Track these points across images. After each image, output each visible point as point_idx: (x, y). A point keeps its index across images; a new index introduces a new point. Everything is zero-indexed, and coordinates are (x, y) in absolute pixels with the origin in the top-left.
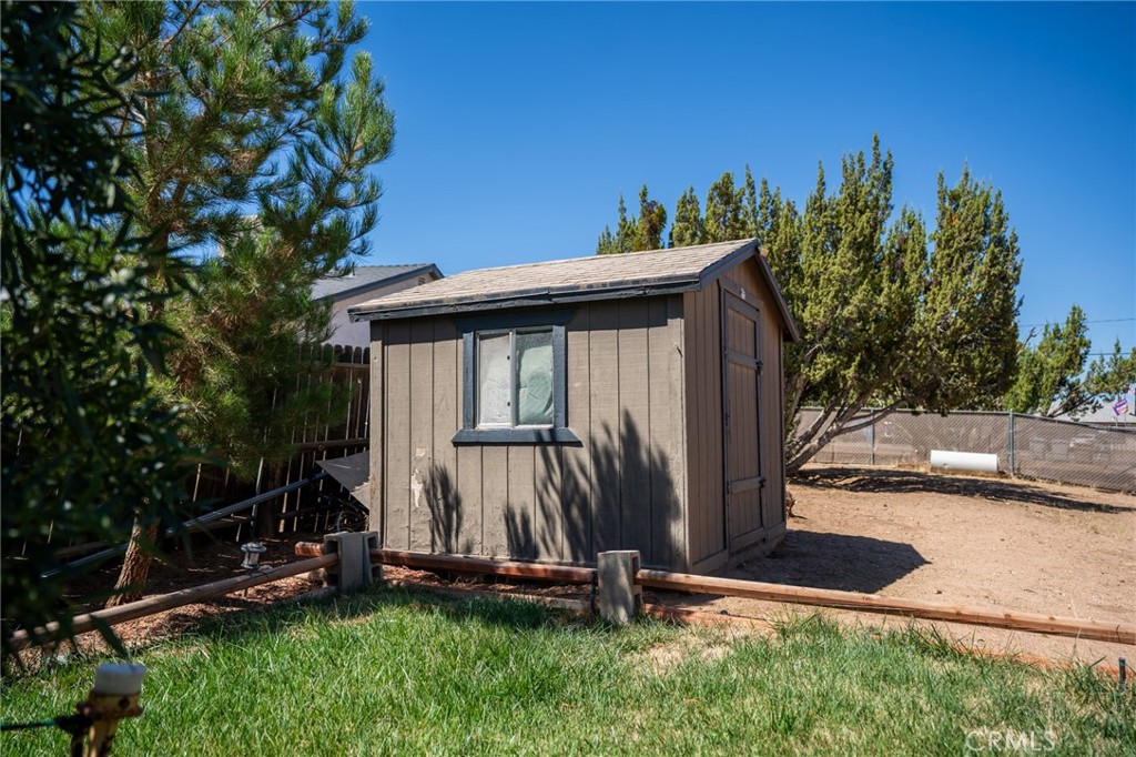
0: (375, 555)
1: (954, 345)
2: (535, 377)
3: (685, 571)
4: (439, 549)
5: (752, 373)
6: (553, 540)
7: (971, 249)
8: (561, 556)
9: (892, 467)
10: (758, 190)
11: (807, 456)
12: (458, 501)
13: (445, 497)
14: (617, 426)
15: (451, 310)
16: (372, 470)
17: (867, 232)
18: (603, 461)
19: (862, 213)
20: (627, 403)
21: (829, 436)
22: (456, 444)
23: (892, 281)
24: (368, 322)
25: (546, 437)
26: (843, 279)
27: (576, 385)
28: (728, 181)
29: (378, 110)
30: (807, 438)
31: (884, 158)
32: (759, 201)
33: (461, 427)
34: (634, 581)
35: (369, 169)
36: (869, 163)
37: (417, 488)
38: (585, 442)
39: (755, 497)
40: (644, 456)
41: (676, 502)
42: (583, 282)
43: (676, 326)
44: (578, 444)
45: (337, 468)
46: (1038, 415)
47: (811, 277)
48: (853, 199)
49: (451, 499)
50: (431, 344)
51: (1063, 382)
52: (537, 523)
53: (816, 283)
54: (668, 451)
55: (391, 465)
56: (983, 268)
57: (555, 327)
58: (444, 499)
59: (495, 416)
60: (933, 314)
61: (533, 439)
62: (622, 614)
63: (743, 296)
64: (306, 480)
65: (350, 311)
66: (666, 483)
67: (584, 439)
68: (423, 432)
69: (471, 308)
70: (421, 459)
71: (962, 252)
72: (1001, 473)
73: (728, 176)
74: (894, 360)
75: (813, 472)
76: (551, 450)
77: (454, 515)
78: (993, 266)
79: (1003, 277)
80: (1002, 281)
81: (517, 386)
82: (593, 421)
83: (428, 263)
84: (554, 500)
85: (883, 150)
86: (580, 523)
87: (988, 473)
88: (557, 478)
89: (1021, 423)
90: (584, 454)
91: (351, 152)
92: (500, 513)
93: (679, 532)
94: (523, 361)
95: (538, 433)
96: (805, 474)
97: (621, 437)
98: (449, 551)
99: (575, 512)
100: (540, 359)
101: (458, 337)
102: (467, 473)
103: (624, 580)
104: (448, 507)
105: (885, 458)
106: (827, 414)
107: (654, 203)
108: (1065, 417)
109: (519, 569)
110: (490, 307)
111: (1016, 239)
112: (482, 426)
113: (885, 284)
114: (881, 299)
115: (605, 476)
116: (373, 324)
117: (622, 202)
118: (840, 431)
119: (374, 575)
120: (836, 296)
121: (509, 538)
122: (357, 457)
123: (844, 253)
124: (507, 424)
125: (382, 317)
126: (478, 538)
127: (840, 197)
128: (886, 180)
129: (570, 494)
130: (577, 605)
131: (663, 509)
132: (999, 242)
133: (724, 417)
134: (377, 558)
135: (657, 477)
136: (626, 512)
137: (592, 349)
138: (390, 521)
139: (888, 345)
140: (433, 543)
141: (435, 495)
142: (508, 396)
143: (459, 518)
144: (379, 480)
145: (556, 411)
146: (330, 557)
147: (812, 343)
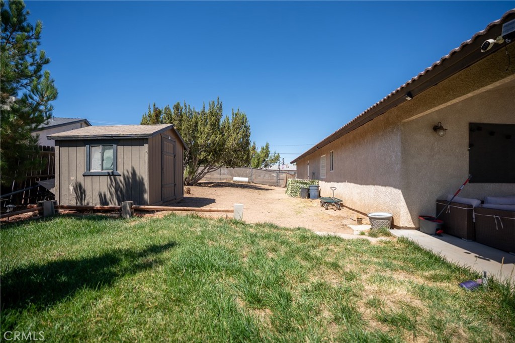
0: (56, 207)
1: (235, 151)
2: (108, 158)
3: (148, 205)
4: (79, 204)
5: (172, 158)
6: (113, 200)
7: (239, 128)
8: (115, 204)
9: (224, 181)
10: (188, 108)
11: (200, 179)
12: (84, 191)
13: (80, 190)
14: (130, 170)
15: (82, 139)
16: (56, 184)
17: (214, 121)
18: (127, 180)
19: (213, 116)
20: (133, 165)
21: (205, 173)
22: (84, 176)
23: (220, 135)
24: (54, 141)
25: (111, 174)
26: (208, 133)
27: (119, 160)
28: (178, 104)
29: (53, 87)
30: (200, 174)
31: (220, 103)
32: (188, 110)
33: (85, 171)
34: (131, 208)
35: (49, 102)
36: (216, 103)
37: (71, 188)
38: (122, 175)
39: (173, 188)
40: (137, 178)
41: (145, 189)
42: (121, 133)
43: (146, 146)
44: (120, 175)
45: (45, 184)
46: (259, 168)
47: (200, 132)
48: (211, 113)
49: (82, 191)
50: (75, 148)
51: (264, 160)
52: (108, 196)
53: (201, 133)
54: (144, 177)
55: (62, 182)
56: (241, 133)
57: (114, 145)
58: (80, 191)
59: (96, 168)
60: (230, 143)
61: (107, 174)
62: (128, 216)
63: (170, 138)
64: (32, 187)
65: (47, 137)
66: (143, 184)
67: (121, 174)
68: (73, 172)
69: (88, 138)
70: (73, 180)
71: (237, 128)
72: (249, 182)
73: (178, 103)
74: (221, 154)
75: (203, 183)
76: (112, 177)
77: (83, 195)
78: (244, 132)
79: (247, 135)
80: (246, 136)
81: (103, 160)
82: (124, 169)
83: (84, 118)
84: (113, 190)
85: (220, 101)
86: (120, 196)
87: (246, 182)
88: (114, 184)
89: (254, 170)
90: (122, 178)
91: (43, 97)
92: (97, 194)
93: (146, 196)
94: (105, 153)
95: (108, 173)
96: (200, 184)
97: (132, 174)
98: (82, 205)
99: (119, 193)
100: (109, 153)
101: (85, 146)
102: (87, 184)
103: (128, 208)
104: (81, 193)
105: (223, 179)
106: (205, 168)
107: (157, 108)
108: (265, 169)
109: (100, 207)
110: (94, 138)
111: (249, 126)
112: (92, 171)
113: (218, 135)
114: (217, 139)
115: (127, 183)
116: (56, 141)
117: (149, 106)
118: (208, 172)
119: (56, 212)
120: (206, 137)
121: (100, 200)
122: (51, 180)
123: (208, 127)
124: (99, 170)
125: (59, 139)
126: (91, 201)
127: (208, 112)
128: (221, 108)
129: (117, 188)
130: (117, 216)
131: (143, 191)
132: (245, 127)
133: (162, 169)
134: (57, 208)
135: (141, 183)
136: (133, 192)
137: (124, 151)
138: (62, 198)
139: (220, 150)
140: (77, 203)
141: (77, 190)
142: (100, 162)
143: (85, 196)
144: (58, 186)
145: (114, 167)
146: (40, 208)
147: (200, 149)
